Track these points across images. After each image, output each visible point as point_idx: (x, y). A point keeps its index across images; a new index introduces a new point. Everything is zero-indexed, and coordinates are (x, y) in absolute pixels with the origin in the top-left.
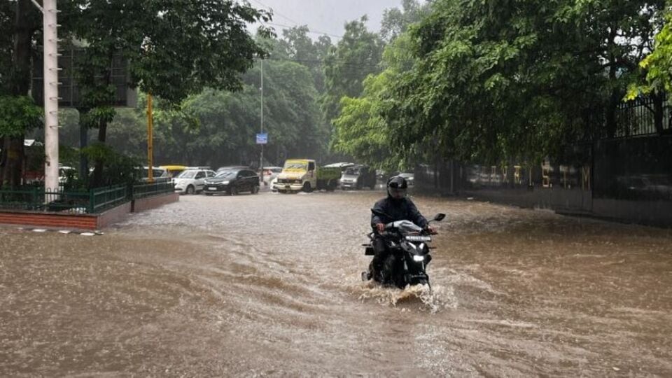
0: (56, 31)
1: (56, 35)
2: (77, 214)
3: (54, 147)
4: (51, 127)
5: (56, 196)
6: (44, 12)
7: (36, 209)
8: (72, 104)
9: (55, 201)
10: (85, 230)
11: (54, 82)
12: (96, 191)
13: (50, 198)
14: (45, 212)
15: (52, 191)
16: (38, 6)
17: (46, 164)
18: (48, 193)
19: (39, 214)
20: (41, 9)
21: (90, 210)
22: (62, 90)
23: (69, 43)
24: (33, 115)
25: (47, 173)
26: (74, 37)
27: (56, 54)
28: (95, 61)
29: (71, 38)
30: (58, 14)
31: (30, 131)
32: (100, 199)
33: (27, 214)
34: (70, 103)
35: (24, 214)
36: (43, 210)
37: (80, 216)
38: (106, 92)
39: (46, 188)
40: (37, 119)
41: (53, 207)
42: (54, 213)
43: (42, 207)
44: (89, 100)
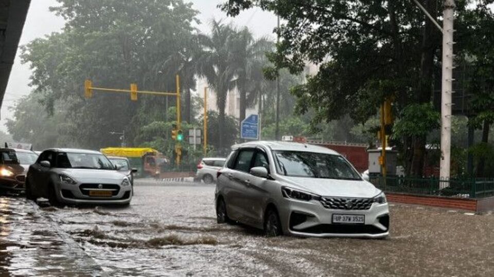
0: (451, 47)
1: (452, 51)
2: (462, 198)
3: (447, 144)
4: (446, 128)
5: (447, 183)
6: (443, 33)
7: (433, 193)
8: (463, 111)
9: (447, 188)
10: (468, 211)
11: (449, 91)
12: (478, 180)
13: (444, 185)
14: (439, 196)
15: (445, 180)
16: (439, 27)
17: (441, 159)
18: (441, 181)
19: (434, 197)
20: (442, 30)
21: (473, 195)
22: (455, 97)
23: (463, 60)
24: (433, 118)
25: (441, 166)
26: (466, 55)
27: (451, 67)
28: (481, 71)
29: (464, 55)
30: (454, 33)
31: (430, 131)
32: (480, 187)
33: (426, 197)
34: (461, 111)
35: (424, 197)
36: (438, 194)
37: (465, 199)
38: (490, 98)
39: (440, 176)
40: (436, 122)
41: (445, 192)
42: (445, 197)
43: (437, 192)
44: (475, 105)
